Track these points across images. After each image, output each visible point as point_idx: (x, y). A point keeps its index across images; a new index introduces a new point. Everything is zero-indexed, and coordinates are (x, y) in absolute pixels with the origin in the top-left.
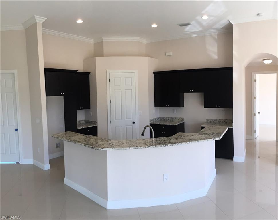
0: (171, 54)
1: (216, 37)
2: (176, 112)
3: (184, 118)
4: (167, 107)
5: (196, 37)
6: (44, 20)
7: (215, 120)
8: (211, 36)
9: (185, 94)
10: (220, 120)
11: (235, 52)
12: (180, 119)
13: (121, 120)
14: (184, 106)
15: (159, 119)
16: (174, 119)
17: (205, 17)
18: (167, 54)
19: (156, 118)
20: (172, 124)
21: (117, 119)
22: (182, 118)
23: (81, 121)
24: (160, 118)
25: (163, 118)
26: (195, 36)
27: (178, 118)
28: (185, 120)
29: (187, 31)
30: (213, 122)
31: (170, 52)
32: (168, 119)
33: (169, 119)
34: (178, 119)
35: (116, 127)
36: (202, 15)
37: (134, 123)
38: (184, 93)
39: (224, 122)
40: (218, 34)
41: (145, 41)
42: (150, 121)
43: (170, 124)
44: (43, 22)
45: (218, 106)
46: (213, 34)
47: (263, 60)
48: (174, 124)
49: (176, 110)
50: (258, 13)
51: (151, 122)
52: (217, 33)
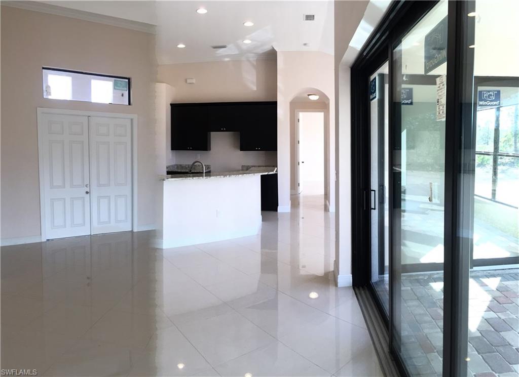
0: (194, 81)
1: (255, 63)
4: (190, 150)
5: (229, 61)
8: (249, 61)
9: (213, 134)
11: (279, 84)
14: (210, 150)
15: (176, 167)
17: (247, 42)
18: (189, 81)
24: (177, 165)
25: (181, 165)
26: (227, 59)
29: (219, 54)
31: (193, 79)
32: (187, 166)
36: (244, 39)
38: (211, 133)
40: (257, 60)
45: (258, 148)
46: (251, 59)
47: (309, 95)
50: (305, 43)
51: (168, 170)
52: (255, 59)
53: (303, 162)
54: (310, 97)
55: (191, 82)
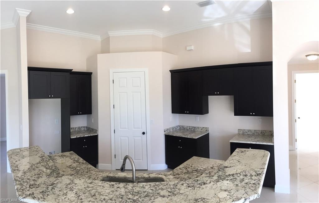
0: (193, 48)
2: (198, 121)
3: (208, 128)
4: (187, 113)
6: (29, 13)
7: (249, 131)
9: (210, 98)
10: (255, 131)
12: (204, 129)
13: (127, 129)
14: (208, 113)
15: (178, 128)
16: (196, 128)
18: (188, 48)
19: (173, 127)
20: (191, 137)
21: (122, 128)
22: (206, 128)
23: (81, 127)
24: (179, 126)
25: (183, 127)
27: (200, 127)
28: (209, 131)
30: (246, 133)
31: (191, 46)
32: (188, 128)
33: (190, 129)
34: (202, 129)
35: (122, 138)
37: (144, 133)
38: (209, 96)
39: (261, 134)
41: (161, 35)
42: (164, 131)
43: (189, 137)
44: (27, 15)
45: (252, 114)
47: (307, 56)
48: (194, 138)
49: (198, 117)
51: (166, 133)
53: (299, 118)
54: (309, 58)
55: (191, 49)
